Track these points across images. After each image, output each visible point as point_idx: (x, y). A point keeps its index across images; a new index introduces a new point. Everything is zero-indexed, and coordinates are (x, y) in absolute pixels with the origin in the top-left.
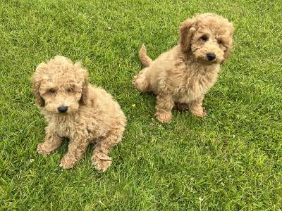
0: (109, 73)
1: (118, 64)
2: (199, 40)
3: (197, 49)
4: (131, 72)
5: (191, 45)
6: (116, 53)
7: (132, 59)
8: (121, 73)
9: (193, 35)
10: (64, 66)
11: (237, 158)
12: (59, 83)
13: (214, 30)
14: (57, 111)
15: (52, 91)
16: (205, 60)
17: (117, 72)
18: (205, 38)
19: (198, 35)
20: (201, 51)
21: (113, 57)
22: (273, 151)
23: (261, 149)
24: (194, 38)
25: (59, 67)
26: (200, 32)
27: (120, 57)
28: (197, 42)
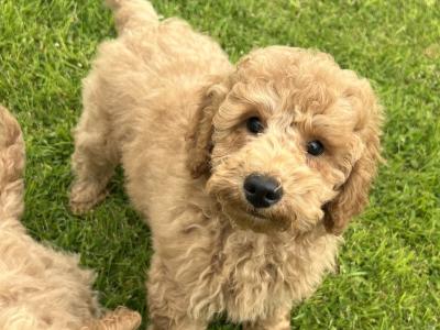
0: (14, 65)
1: (37, 41)
4: (73, 61)
5: (210, 148)
6: (28, 14)
7: (74, 27)
8: (48, 67)
11: (353, 263)
13: (286, 93)
17: (36, 62)
18: (253, 122)
19: (231, 112)
21: (20, 22)
22: (422, 239)
23: (398, 236)
27: (40, 22)
28: (230, 139)
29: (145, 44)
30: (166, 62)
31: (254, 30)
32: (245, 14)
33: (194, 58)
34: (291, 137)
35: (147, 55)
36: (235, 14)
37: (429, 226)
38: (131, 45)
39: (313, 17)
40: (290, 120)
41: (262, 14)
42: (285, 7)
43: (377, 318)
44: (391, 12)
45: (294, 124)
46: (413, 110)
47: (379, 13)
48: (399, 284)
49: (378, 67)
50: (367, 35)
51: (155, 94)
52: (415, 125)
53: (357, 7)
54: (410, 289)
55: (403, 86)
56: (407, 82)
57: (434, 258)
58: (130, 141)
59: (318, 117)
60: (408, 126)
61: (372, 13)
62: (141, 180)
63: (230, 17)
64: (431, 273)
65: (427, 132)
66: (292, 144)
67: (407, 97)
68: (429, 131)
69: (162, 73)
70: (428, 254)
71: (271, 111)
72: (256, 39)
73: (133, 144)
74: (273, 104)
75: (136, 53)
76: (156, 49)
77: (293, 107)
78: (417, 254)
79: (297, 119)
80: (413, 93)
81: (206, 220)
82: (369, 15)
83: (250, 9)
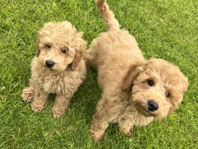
1: (79, 14)
2: (143, 82)
3: (138, 91)
4: (88, 24)
6: (78, 5)
7: (91, 12)
8: (81, 24)
9: (138, 75)
10: (66, 28)
12: (56, 40)
14: (45, 63)
15: (48, 46)
16: (144, 108)
17: (78, 21)
18: (151, 82)
19: (144, 77)
20: (142, 95)
21: (75, 7)
24: (138, 78)
25: (61, 28)
26: (147, 73)
27: (81, 8)
28: (141, 85)
29: (114, 37)
30: (119, 44)
31: (146, 27)
32: (144, 20)
33: (127, 44)
34: (163, 90)
35: (114, 40)
36: (141, 20)
37: (185, 107)
38: (110, 36)
39: (166, 27)
40: (164, 85)
41: (150, 22)
42: (158, 21)
43: (159, 131)
44: (193, 31)
45: (164, 86)
46: (191, 68)
47: (189, 31)
48: (169, 122)
49: (183, 50)
50: (183, 38)
51: (113, 53)
52: (190, 73)
53: (182, 27)
54: (172, 125)
55: (190, 58)
56: (192, 58)
57: (183, 118)
58: (102, 65)
59: (172, 86)
60: (188, 73)
61: (187, 30)
62: (103, 78)
63: (139, 20)
64: (180, 122)
65: (193, 76)
66: (163, 93)
67: (190, 63)
68: (194, 76)
69: (117, 47)
70: (181, 116)
71: (157, 81)
72: (146, 30)
73: (103, 66)
74: (159, 79)
75: (111, 39)
76: (117, 39)
77: (166, 82)
78: (178, 115)
79: (166, 86)
80: (192, 62)
81: (122, 101)
82: (185, 31)
83: (147, 19)
